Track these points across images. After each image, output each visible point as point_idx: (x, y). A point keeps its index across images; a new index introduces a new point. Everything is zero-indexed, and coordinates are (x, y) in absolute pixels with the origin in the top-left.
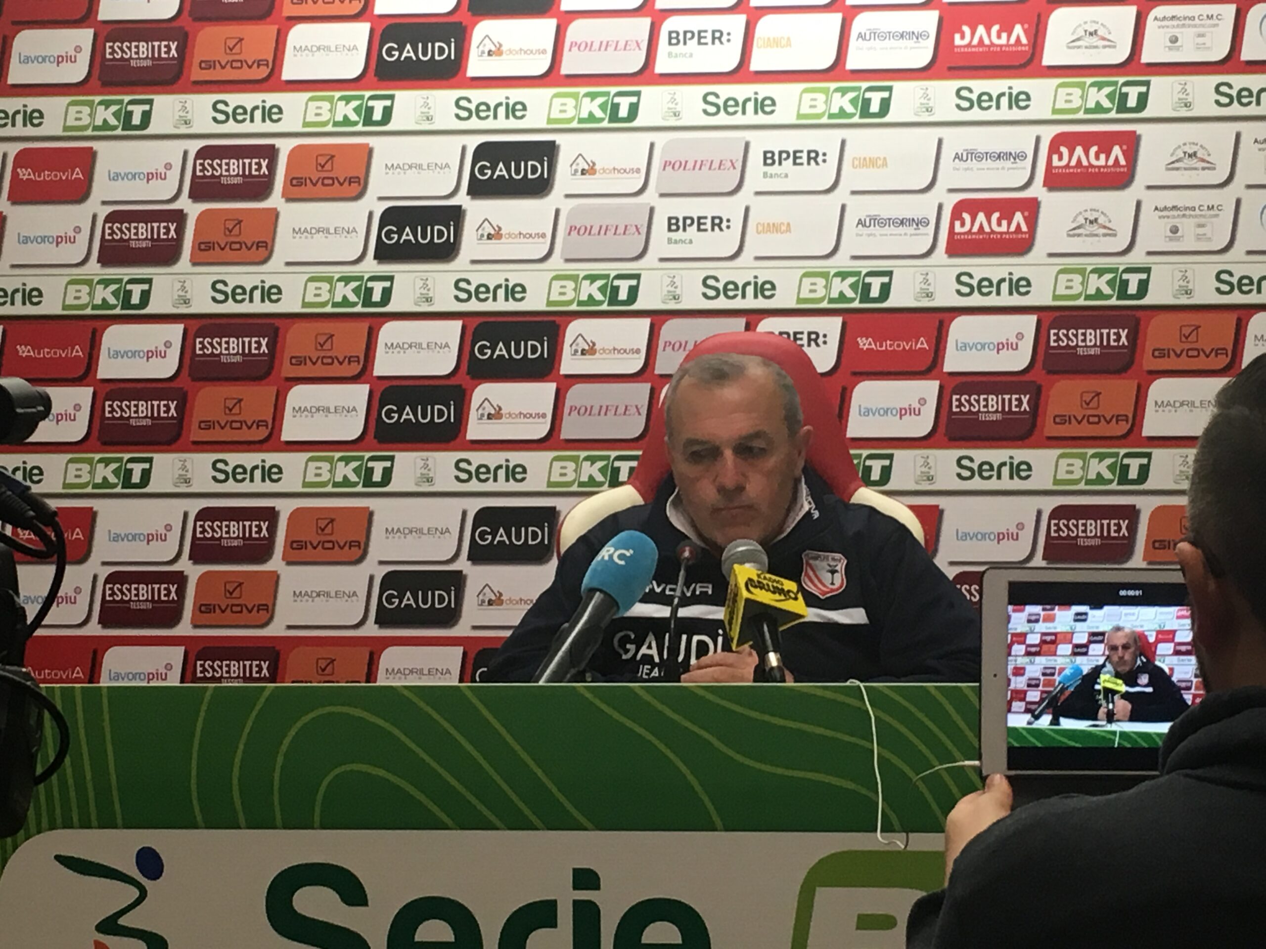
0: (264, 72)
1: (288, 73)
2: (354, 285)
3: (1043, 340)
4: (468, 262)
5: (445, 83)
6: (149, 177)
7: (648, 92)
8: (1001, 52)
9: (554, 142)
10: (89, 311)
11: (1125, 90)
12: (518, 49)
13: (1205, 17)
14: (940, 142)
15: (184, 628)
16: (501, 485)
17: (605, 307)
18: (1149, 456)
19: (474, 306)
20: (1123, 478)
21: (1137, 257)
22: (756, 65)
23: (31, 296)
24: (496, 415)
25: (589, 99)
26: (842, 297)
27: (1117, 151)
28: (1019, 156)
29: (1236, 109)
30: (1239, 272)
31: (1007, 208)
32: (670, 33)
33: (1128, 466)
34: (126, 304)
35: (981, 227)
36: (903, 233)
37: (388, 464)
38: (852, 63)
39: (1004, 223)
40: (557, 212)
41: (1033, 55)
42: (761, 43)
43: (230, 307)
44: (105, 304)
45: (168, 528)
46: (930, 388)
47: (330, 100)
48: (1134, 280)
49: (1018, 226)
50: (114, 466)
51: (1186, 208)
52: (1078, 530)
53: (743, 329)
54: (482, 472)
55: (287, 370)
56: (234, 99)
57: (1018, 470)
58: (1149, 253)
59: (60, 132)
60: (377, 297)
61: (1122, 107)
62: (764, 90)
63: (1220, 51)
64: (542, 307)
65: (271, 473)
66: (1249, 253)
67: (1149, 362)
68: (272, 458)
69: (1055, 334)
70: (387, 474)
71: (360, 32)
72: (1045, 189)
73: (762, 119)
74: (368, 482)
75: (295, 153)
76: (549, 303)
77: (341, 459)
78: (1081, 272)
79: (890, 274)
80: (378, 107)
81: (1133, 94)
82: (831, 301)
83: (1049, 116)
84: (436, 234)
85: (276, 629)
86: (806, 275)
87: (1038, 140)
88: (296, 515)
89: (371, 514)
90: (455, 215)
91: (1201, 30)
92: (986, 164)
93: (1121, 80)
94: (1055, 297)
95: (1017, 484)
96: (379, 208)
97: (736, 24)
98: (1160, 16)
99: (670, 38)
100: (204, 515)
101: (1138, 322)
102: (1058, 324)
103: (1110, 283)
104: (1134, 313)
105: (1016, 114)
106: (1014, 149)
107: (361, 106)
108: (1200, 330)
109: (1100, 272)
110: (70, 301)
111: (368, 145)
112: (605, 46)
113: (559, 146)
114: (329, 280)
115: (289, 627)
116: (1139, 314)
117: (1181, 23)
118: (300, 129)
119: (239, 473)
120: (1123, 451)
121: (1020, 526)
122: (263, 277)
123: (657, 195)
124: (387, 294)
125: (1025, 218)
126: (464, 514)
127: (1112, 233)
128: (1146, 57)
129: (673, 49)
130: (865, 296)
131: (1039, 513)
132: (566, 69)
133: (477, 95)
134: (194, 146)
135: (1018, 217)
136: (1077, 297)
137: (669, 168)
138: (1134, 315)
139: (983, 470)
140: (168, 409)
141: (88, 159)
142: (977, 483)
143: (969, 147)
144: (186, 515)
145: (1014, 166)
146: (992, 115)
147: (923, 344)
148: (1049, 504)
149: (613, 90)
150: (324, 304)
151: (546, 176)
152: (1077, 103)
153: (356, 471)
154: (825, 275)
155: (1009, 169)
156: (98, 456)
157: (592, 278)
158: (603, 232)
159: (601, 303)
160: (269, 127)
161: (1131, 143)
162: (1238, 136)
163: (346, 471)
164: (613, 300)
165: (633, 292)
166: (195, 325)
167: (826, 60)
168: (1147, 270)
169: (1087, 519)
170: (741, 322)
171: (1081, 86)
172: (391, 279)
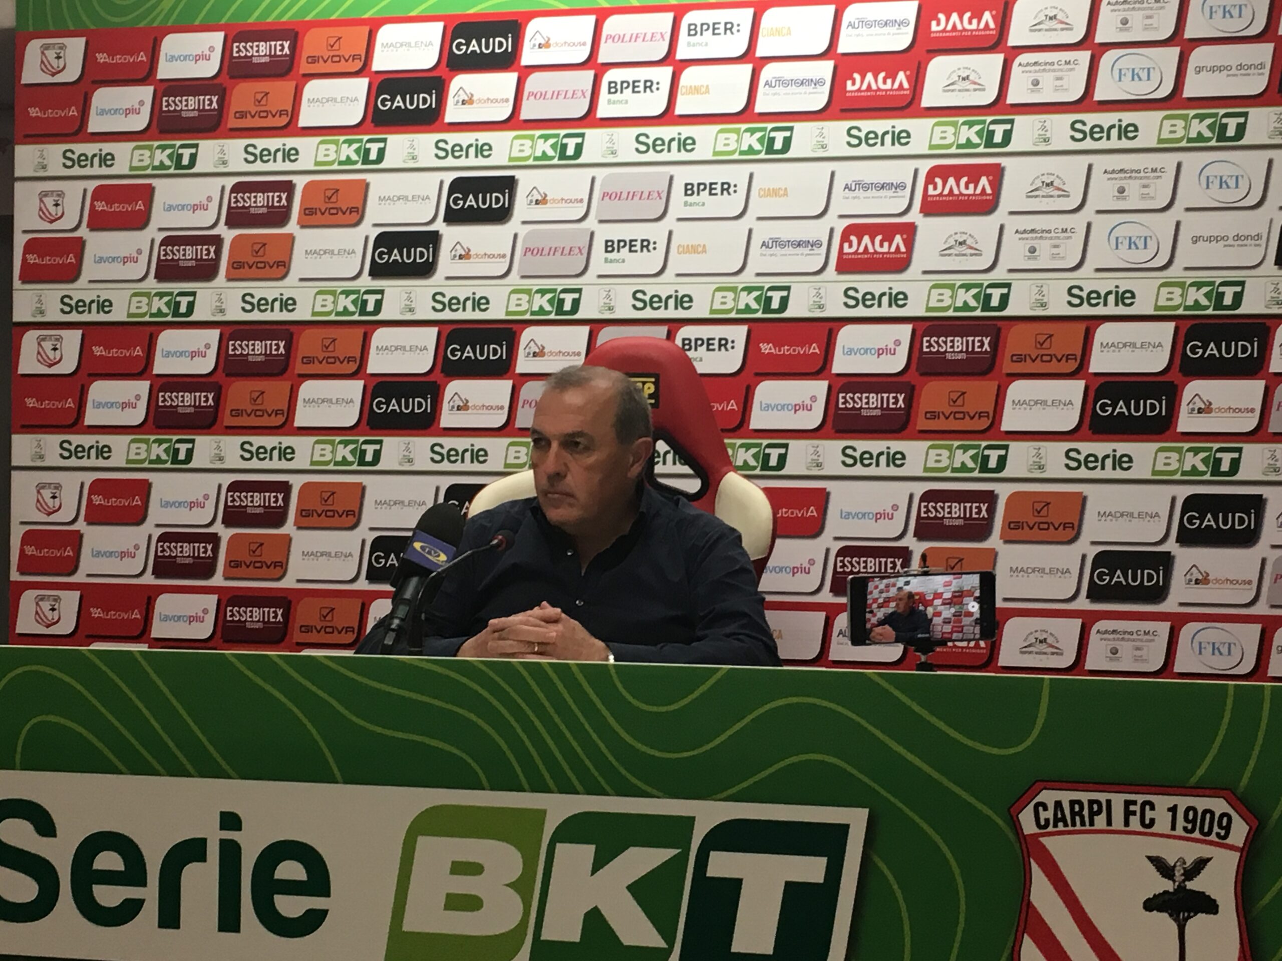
0: (283, 121)
1: (303, 122)
2: (353, 297)
3: (917, 345)
4: (443, 278)
5: (427, 127)
6: (195, 208)
7: (590, 133)
8: (887, 96)
9: (513, 178)
10: (147, 319)
11: (992, 127)
12: (485, 98)
13: (1063, 62)
14: (833, 174)
15: (218, 580)
16: (468, 466)
17: (552, 316)
18: (1006, 448)
19: (447, 315)
20: (984, 468)
21: (1000, 274)
22: (679, 110)
23: (104, 306)
24: (463, 407)
25: (542, 140)
26: (748, 309)
27: (984, 181)
28: (901, 186)
29: (1089, 144)
30: (1088, 287)
31: (887, 232)
32: (610, 83)
33: (988, 456)
34: (176, 313)
35: (866, 248)
36: (800, 252)
37: (377, 447)
38: (760, 108)
39: (886, 244)
40: (516, 236)
41: (913, 99)
42: (684, 90)
43: (256, 316)
44: (160, 313)
45: (206, 497)
46: (820, 388)
47: (336, 143)
48: (996, 295)
49: (898, 247)
50: (165, 446)
51: (1043, 231)
52: (944, 511)
53: (665, 337)
54: (452, 455)
55: (300, 368)
56: (262, 143)
57: (895, 459)
58: (1011, 271)
59: (126, 171)
60: (370, 307)
61: (989, 143)
62: (686, 131)
63: (1076, 93)
64: (502, 316)
65: (286, 453)
66: (1098, 270)
67: (1008, 367)
68: (287, 441)
69: (927, 341)
70: (377, 455)
71: (360, 85)
72: (921, 215)
73: (684, 156)
74: (362, 462)
75: (308, 186)
76: (508, 313)
77: (340, 442)
78: (951, 287)
79: (788, 288)
80: (374, 148)
81: (999, 131)
82: (739, 311)
83: (927, 152)
84: (419, 254)
85: (288, 582)
86: (719, 289)
87: (916, 171)
88: (306, 487)
89: (364, 489)
90: (433, 239)
91: (1059, 74)
92: (870, 193)
93: (989, 119)
94: (929, 309)
95: (893, 471)
96: (374, 233)
97: (664, 74)
98: (1024, 62)
99: (610, 88)
100: (235, 487)
101: (999, 330)
102: (930, 333)
103: (976, 297)
104: (995, 323)
105: (898, 150)
106: (895, 180)
107: (360, 148)
108: (1053, 338)
109: (967, 287)
110: (133, 310)
111: (364, 180)
112: (556, 95)
113: (517, 180)
114: (333, 293)
115: (299, 581)
116: (999, 324)
117: (1042, 68)
118: (312, 167)
119: (261, 453)
120: (984, 444)
121: (895, 507)
122: (282, 291)
123: (596, 222)
124: (379, 304)
125: (904, 240)
126: (438, 489)
127: (978, 253)
128: (1011, 99)
129: (612, 97)
130: (767, 309)
131: (911, 497)
132: (525, 115)
133: (453, 138)
134: (230, 182)
135: (898, 239)
136: (946, 309)
137: (607, 198)
138: (996, 325)
139: (865, 458)
140: (207, 399)
141: (148, 193)
142: (858, 470)
143: (857, 179)
144: (220, 486)
145: (895, 194)
146: (877, 150)
147: (815, 349)
148: (920, 489)
149: (563, 132)
150: (329, 313)
151: (507, 205)
152: (950, 139)
153: (353, 452)
154: (733, 289)
155: (891, 197)
156: (153, 438)
157: (543, 292)
158: (552, 253)
159: (550, 313)
160: (288, 166)
161: (996, 174)
162: (1090, 167)
163: (344, 452)
164: (559, 311)
165: (576, 303)
166: (229, 330)
167: (737, 106)
168: (1008, 286)
169: (952, 502)
170: (662, 331)
171: (954, 124)
172: (381, 292)
